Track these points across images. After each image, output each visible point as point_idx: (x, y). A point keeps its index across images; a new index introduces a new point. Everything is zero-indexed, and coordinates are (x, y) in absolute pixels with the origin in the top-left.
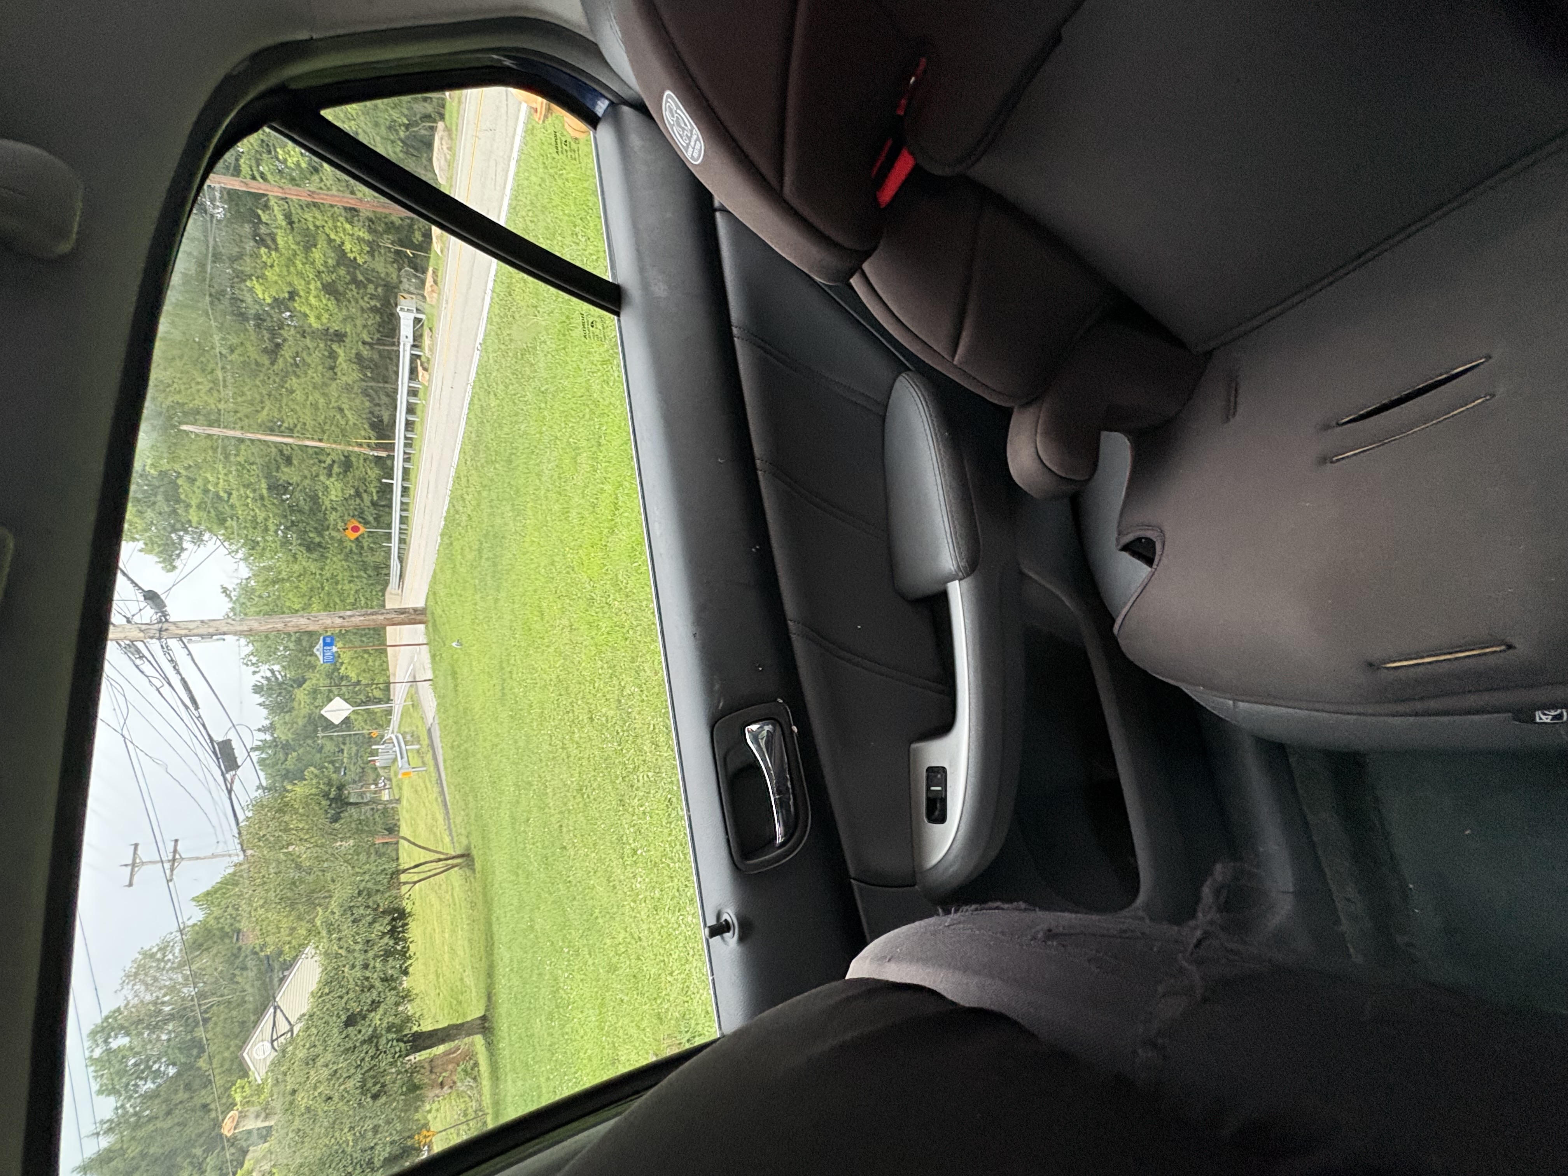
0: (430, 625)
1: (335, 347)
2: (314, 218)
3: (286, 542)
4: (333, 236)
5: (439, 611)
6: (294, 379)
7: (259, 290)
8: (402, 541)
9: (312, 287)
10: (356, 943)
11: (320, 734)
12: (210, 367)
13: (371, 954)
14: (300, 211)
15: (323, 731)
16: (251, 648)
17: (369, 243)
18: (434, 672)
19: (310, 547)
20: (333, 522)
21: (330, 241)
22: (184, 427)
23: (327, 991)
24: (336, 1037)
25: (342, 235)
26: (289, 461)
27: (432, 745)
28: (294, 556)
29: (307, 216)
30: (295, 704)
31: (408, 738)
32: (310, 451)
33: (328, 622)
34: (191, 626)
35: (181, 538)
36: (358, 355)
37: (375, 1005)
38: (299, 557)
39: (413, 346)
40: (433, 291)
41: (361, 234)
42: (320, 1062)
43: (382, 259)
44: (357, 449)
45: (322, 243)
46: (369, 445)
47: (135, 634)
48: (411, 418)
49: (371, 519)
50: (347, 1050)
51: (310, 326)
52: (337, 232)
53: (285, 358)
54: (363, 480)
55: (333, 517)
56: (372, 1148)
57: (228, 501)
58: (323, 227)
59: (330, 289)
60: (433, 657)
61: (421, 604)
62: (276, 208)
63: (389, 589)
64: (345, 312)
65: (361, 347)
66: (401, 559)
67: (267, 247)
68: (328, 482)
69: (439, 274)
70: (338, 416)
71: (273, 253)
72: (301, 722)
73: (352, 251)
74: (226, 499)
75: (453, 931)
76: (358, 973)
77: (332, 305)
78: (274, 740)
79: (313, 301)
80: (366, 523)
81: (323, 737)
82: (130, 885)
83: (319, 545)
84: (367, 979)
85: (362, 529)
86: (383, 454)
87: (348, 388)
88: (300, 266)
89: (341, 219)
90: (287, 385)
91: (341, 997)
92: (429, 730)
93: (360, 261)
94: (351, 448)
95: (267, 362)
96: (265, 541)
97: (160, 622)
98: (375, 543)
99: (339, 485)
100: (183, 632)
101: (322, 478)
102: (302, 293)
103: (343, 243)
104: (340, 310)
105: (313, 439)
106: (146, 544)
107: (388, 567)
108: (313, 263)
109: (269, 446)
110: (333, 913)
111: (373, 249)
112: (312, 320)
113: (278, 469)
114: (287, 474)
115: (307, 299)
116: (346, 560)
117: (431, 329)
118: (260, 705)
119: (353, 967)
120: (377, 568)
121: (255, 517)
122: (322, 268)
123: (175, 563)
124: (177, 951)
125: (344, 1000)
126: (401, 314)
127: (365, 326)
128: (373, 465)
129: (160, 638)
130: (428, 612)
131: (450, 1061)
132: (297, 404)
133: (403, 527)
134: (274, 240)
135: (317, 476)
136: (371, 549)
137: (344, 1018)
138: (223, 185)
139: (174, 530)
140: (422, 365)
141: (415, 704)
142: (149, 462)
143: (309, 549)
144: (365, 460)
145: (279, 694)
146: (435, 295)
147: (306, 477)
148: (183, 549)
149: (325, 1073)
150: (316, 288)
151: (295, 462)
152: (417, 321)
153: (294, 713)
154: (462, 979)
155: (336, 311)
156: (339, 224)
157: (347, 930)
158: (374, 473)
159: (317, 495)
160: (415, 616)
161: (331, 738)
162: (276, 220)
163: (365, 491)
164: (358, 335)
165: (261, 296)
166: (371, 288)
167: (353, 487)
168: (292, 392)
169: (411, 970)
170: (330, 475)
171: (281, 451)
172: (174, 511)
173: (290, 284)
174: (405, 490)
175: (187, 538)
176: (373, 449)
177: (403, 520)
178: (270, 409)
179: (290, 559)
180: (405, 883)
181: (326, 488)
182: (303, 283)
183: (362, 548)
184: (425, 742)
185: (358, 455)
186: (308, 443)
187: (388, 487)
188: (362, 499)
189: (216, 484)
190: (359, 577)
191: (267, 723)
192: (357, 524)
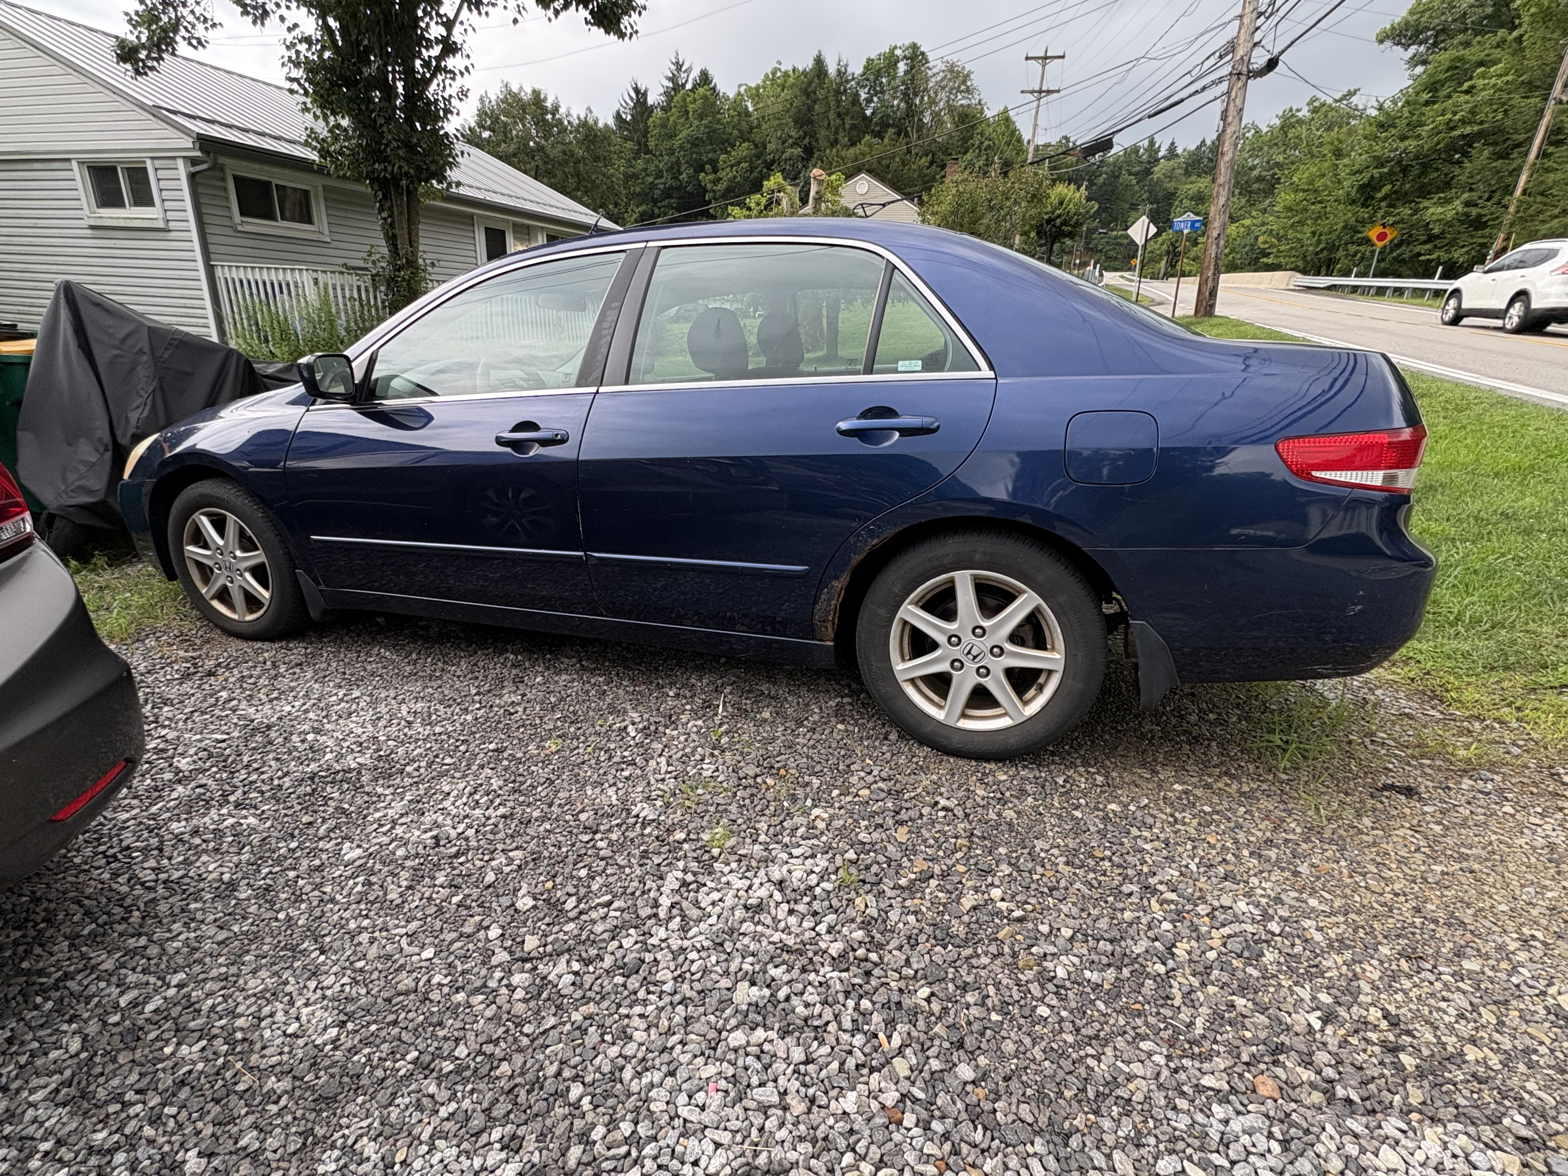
8: (1355, 289)
16: (1265, 130)
19: (1368, 188)
20: (1397, 211)
26: (1501, 155)
32: (1510, 180)
34: (1239, 101)
38: (1356, 178)
44: (1501, 232)
49: (1393, 253)
54: (1453, 243)
55: (1405, 211)
61: (1218, 310)
63: (1299, 275)
66: (1330, 288)
68: (1456, 203)
74: (1461, 88)
78: (1157, 160)
80: (1385, 249)
82: (1027, 58)
83: (1369, 197)
85: (1380, 245)
97: (1249, 73)
99: (1450, 216)
100: (1233, 94)
101: (1466, 195)
105: (1529, 182)
109: (1529, 131)
113: (1490, 144)
114: (1479, 158)
116: (1345, 227)
118: (1204, 141)
120: (1328, 262)
124: (963, 102)
129: (1231, 74)
133: (1373, 291)
135: (1471, 190)
143: (1365, 187)
147: (1471, 177)
151: (1498, 163)
159: (1438, 192)
160: (1205, 305)
163: (1435, 247)
167: (1443, 233)
170: (1468, 204)
171: (1519, 145)
174: (1418, 293)
177: (1381, 291)
181: (1448, 201)
183: (1356, 245)
186: (1523, 179)
187: (1429, 274)
188: (1425, 243)
189: (1483, 76)
190: (1319, 242)
191: (1179, 151)
192: (1389, 238)
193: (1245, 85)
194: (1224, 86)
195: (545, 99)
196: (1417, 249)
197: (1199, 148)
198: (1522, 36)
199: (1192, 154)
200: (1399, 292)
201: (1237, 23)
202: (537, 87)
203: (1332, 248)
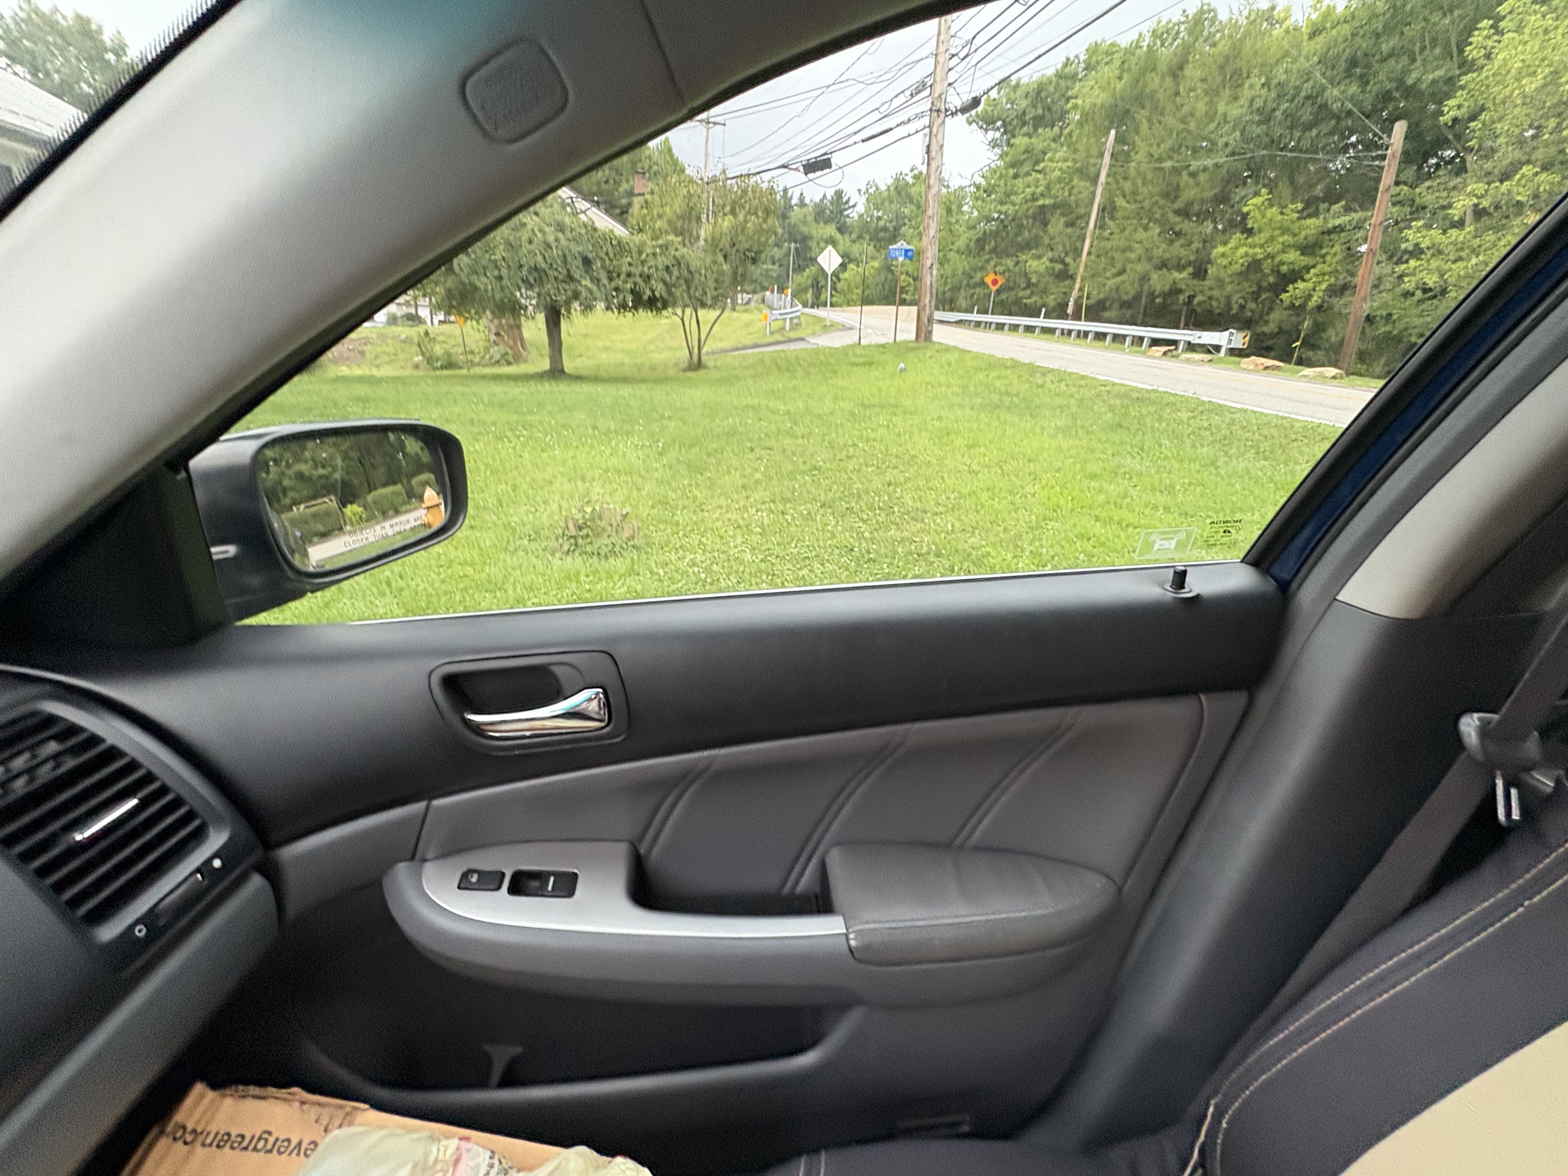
0: (915, 345)
1: (1190, 269)
2: (1335, 254)
3: (989, 220)
4: (1312, 271)
5: (929, 354)
6: (1158, 231)
7: (1258, 200)
8: (978, 324)
9: (1258, 250)
10: (649, 268)
11: (793, 245)
12: (1176, 157)
13: (639, 280)
14: (1343, 240)
15: (796, 249)
16: (883, 188)
17: (1303, 306)
18: (868, 346)
19: (981, 242)
20: (1004, 262)
21: (1308, 269)
22: (1113, 132)
23: (614, 242)
24: (576, 249)
25: (1314, 279)
26: (1070, 224)
27: (790, 341)
28: (974, 227)
29: (1337, 248)
30: (822, 224)
31: (796, 321)
32: (1079, 244)
33: (929, 254)
34: (940, 137)
35: (998, 129)
36: (1180, 291)
37: (597, 281)
38: (972, 232)
39: (1189, 343)
40: (1257, 365)
41: (1315, 298)
42: (560, 235)
43: (1285, 318)
44: (1077, 286)
45: (1305, 260)
46: (1080, 298)
47: (938, 90)
48: (1109, 338)
49: (1003, 296)
50: (565, 256)
51: (1215, 247)
52: (1317, 275)
53: (1179, 223)
54: (1044, 291)
55: (1010, 262)
56: (485, 274)
57: (1034, 170)
58: (1324, 262)
59: (1254, 265)
60: (883, 346)
61: (935, 337)
62: (1347, 218)
64: (1227, 280)
65: (1187, 294)
66: (960, 322)
67: (1303, 210)
68: (1045, 259)
69: (1275, 372)
70: (1114, 271)
71: (1296, 215)
72: (804, 229)
73: (1295, 288)
74: (1037, 168)
75: (623, 351)
76: (625, 269)
77: (1236, 268)
78: (791, 207)
79: (1242, 250)
80: (998, 292)
81: (790, 249)
83: (983, 249)
84: (619, 276)
85: (994, 288)
86: (1070, 311)
87: (1144, 278)
88: (1281, 240)
89: (1333, 280)
90: (1151, 225)
91: (607, 254)
92: (802, 339)
93: (1284, 296)
94: (1078, 280)
95: (1176, 206)
96: (991, 202)
97: (946, 110)
98: (978, 299)
99: (1042, 269)
100: (935, 130)
101: (1050, 254)
102: (1250, 240)
103: (1304, 280)
104: (1230, 276)
105: (1091, 246)
106: (994, 100)
107: (952, 310)
108: (1284, 252)
109: (1086, 206)
110: (677, 250)
111: (1298, 309)
112: (1220, 249)
113: (1063, 214)
114: (1057, 224)
115: (1245, 245)
116: (963, 273)
117: (1210, 361)
118: (824, 196)
119: (630, 264)
120: (952, 301)
121: (1016, 194)
122: (1277, 260)
123: (974, 125)
125: (604, 256)
126: (1227, 333)
127: (1210, 298)
128: (1060, 301)
129: (931, 110)
130: (929, 344)
131: (515, 342)
132: (1131, 233)
133: (993, 326)
134: (1309, 216)
135: (1052, 250)
136: (972, 296)
137: (590, 256)
138: (1386, 168)
139: (1004, 125)
140: (1170, 351)
141: (828, 328)
142: (1080, 102)
143: (978, 240)
144: (1065, 293)
145: (832, 212)
146: (1252, 367)
147: (1051, 239)
148: (986, 130)
149: (551, 239)
150: (1256, 254)
151: (1069, 230)
152: (1218, 348)
153: (814, 224)
154: (581, 356)
155: (1230, 272)
156: (1327, 277)
157: (662, 261)
158: (1051, 301)
159: (1031, 249)
160: (924, 333)
161: (788, 254)
162: (1334, 217)
163: (1033, 293)
164: (1202, 292)
165: (1250, 202)
166: (1251, 305)
167: (1039, 281)
168: (1146, 229)
169: (610, 313)
170: (1052, 260)
171: (1081, 218)
172: (1024, 124)
173: (1260, 231)
174: (1029, 329)
175: (998, 135)
176: (1076, 301)
177: (999, 327)
178: (1126, 209)
179: (972, 223)
180: (683, 312)
181: (1039, 257)
182: (1262, 242)
183: (974, 288)
184: (792, 335)
185: (1072, 288)
186: (1087, 242)
187: (1035, 314)
188: (1025, 289)
189: (1051, 160)
190: (946, 283)
191: (807, 201)
192: (999, 284)
193: (943, 122)
194: (926, 121)
195: (100, 31)
196: (1021, 294)
197: (822, 201)
198: (1071, 132)
199: (816, 205)
200: (1015, 328)
201: (932, 60)
202: (85, 13)
203: (956, 289)
